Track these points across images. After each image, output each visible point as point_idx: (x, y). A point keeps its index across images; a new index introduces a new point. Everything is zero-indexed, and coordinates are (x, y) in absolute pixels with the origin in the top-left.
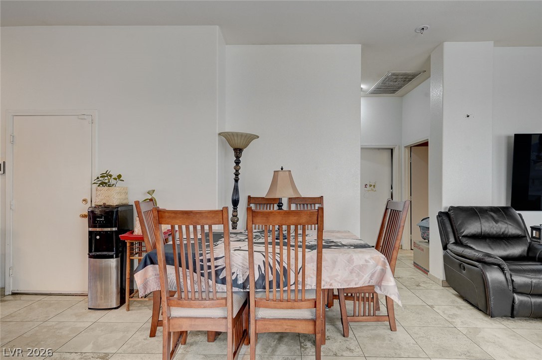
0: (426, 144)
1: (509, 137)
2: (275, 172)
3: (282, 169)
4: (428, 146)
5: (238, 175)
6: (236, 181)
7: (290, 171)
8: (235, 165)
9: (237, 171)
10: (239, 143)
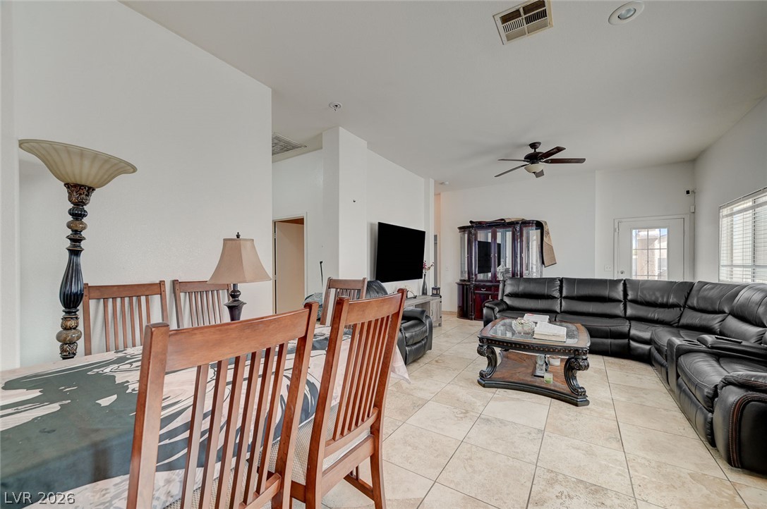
0: (300, 221)
1: (372, 225)
2: (224, 240)
3: (238, 236)
4: (303, 224)
5: (79, 241)
6: (75, 252)
7: (253, 240)
8: (70, 218)
9: (76, 232)
10: (84, 174)
